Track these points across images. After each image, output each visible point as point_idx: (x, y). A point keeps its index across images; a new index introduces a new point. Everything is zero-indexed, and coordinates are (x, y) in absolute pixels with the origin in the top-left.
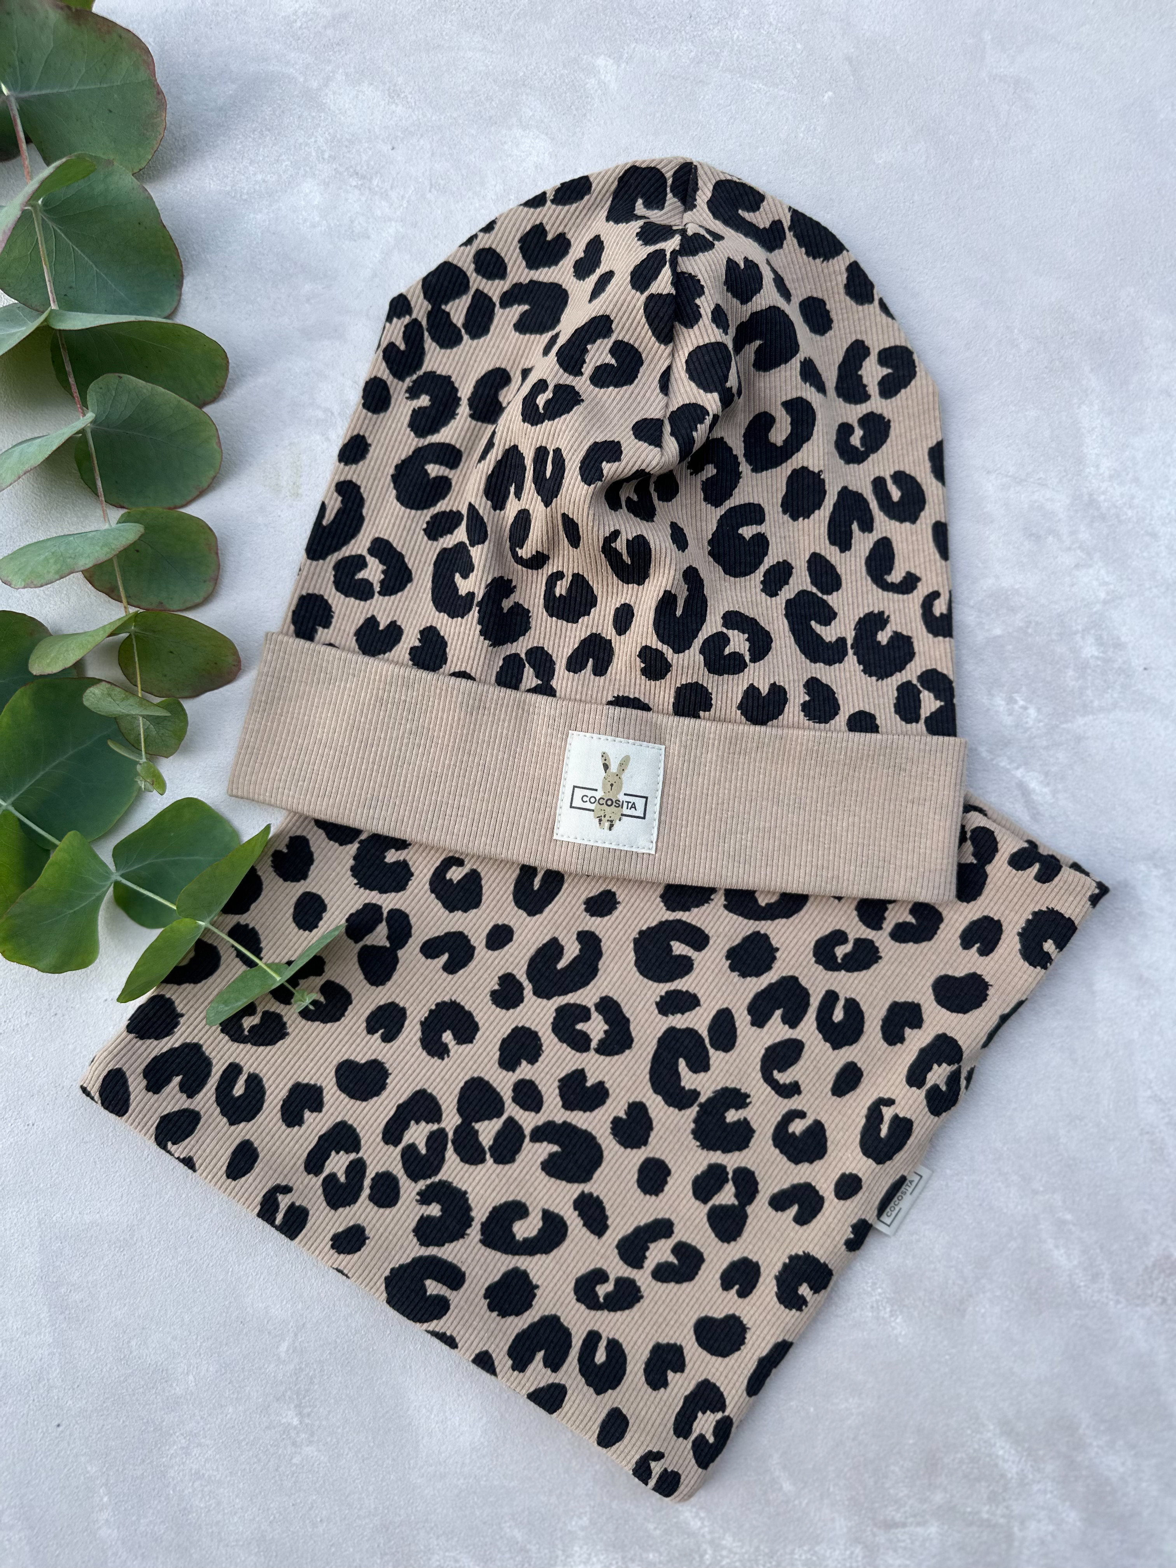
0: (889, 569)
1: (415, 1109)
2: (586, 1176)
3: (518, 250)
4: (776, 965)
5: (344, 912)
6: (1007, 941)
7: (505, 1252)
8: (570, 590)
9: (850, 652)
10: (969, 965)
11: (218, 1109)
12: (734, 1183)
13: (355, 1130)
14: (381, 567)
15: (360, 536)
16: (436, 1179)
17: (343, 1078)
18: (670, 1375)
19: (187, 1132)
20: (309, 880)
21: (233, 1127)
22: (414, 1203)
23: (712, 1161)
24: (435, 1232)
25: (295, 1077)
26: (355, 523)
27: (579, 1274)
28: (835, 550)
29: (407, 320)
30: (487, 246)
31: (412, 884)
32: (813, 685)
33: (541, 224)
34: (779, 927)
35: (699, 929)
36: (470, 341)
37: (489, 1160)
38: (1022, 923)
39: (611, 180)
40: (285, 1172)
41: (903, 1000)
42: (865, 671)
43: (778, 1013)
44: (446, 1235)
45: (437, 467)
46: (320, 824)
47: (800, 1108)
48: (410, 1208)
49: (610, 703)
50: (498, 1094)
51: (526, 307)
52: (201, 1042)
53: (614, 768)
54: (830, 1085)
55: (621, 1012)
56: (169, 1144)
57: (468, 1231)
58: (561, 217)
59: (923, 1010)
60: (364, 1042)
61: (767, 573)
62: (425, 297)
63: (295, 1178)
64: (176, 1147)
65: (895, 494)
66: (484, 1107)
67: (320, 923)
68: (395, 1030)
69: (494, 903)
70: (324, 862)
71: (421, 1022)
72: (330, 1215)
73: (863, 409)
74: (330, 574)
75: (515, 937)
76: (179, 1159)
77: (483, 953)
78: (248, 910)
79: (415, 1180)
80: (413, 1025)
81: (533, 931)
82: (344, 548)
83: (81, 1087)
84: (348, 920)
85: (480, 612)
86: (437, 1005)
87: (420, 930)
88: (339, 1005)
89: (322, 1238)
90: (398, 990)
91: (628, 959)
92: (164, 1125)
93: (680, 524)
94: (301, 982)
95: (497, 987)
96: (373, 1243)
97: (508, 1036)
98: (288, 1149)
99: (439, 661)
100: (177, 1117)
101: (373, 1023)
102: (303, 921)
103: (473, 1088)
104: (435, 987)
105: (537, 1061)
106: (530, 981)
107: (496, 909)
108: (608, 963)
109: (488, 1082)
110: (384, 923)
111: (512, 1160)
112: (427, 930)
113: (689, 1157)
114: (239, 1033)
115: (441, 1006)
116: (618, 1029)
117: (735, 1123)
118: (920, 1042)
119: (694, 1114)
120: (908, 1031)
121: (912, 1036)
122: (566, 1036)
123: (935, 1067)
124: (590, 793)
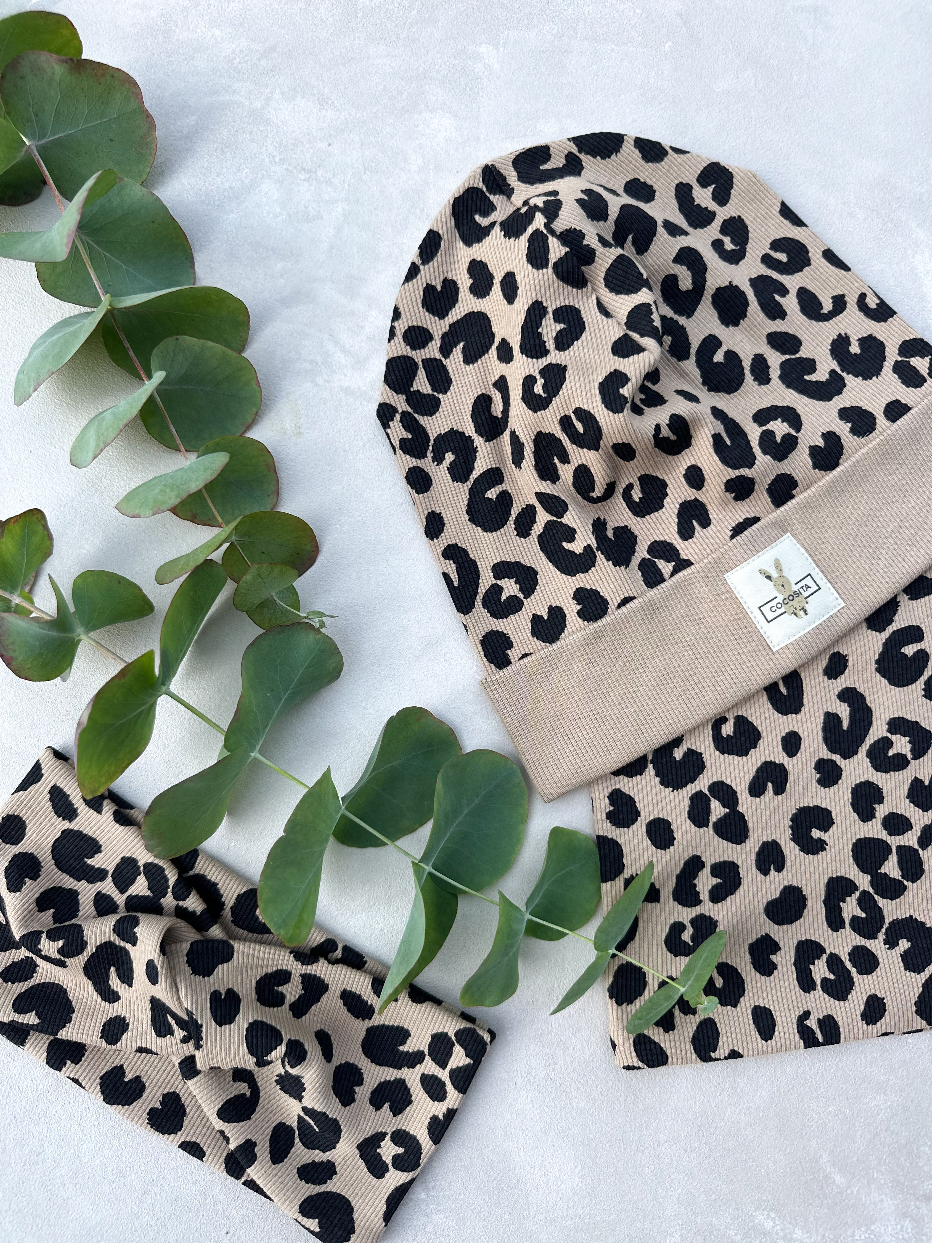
0: (820, 305)
1: (836, 893)
3: (427, 314)
5: (683, 814)
8: (643, 491)
9: (844, 375)
11: (719, 1005)
13: (811, 940)
14: (513, 581)
15: (482, 574)
16: (886, 925)
17: (775, 917)
19: (715, 1036)
20: (642, 814)
21: (738, 1007)
22: (889, 951)
24: (919, 958)
25: (746, 942)
26: (472, 568)
28: (778, 321)
29: (398, 417)
30: (407, 327)
31: (707, 759)
32: (845, 414)
33: (427, 284)
35: (910, 626)
36: (445, 396)
37: (908, 884)
39: (448, 219)
40: (796, 1005)
42: (865, 379)
44: (927, 953)
45: (493, 490)
46: (617, 773)
48: (890, 957)
49: (732, 537)
50: (878, 839)
51: (462, 344)
52: (669, 973)
53: (774, 574)
55: (908, 721)
56: (712, 1054)
58: (436, 269)
60: (768, 883)
61: (753, 371)
62: (397, 393)
63: (804, 1003)
64: (717, 1052)
65: (782, 257)
66: (877, 855)
67: (675, 835)
68: (780, 859)
69: (768, 725)
70: (641, 794)
71: (791, 839)
72: (847, 1005)
73: (717, 223)
74: (485, 613)
75: (801, 735)
76: (726, 1058)
77: (791, 763)
78: (624, 865)
79: (874, 937)
80: (788, 845)
81: (809, 721)
82: (479, 590)
83: (624, 1068)
84: (689, 818)
85: (602, 553)
86: (792, 820)
87: (738, 784)
88: (732, 874)
89: (855, 1024)
90: (760, 831)
91: (883, 685)
92: (697, 1045)
93: (679, 388)
94: (696, 882)
95: (818, 776)
96: (889, 998)
97: (853, 798)
98: (783, 990)
99: (603, 606)
100: (700, 1033)
101: (763, 867)
102: (663, 843)
103: (859, 850)
104: (781, 809)
105: (883, 798)
106: (835, 753)
107: (773, 729)
108: (872, 698)
109: (865, 838)
110: (712, 799)
111: (922, 871)
112: (743, 780)
114: (687, 947)
115: (794, 819)
116: (915, 733)
122: (887, 766)
124: (774, 603)
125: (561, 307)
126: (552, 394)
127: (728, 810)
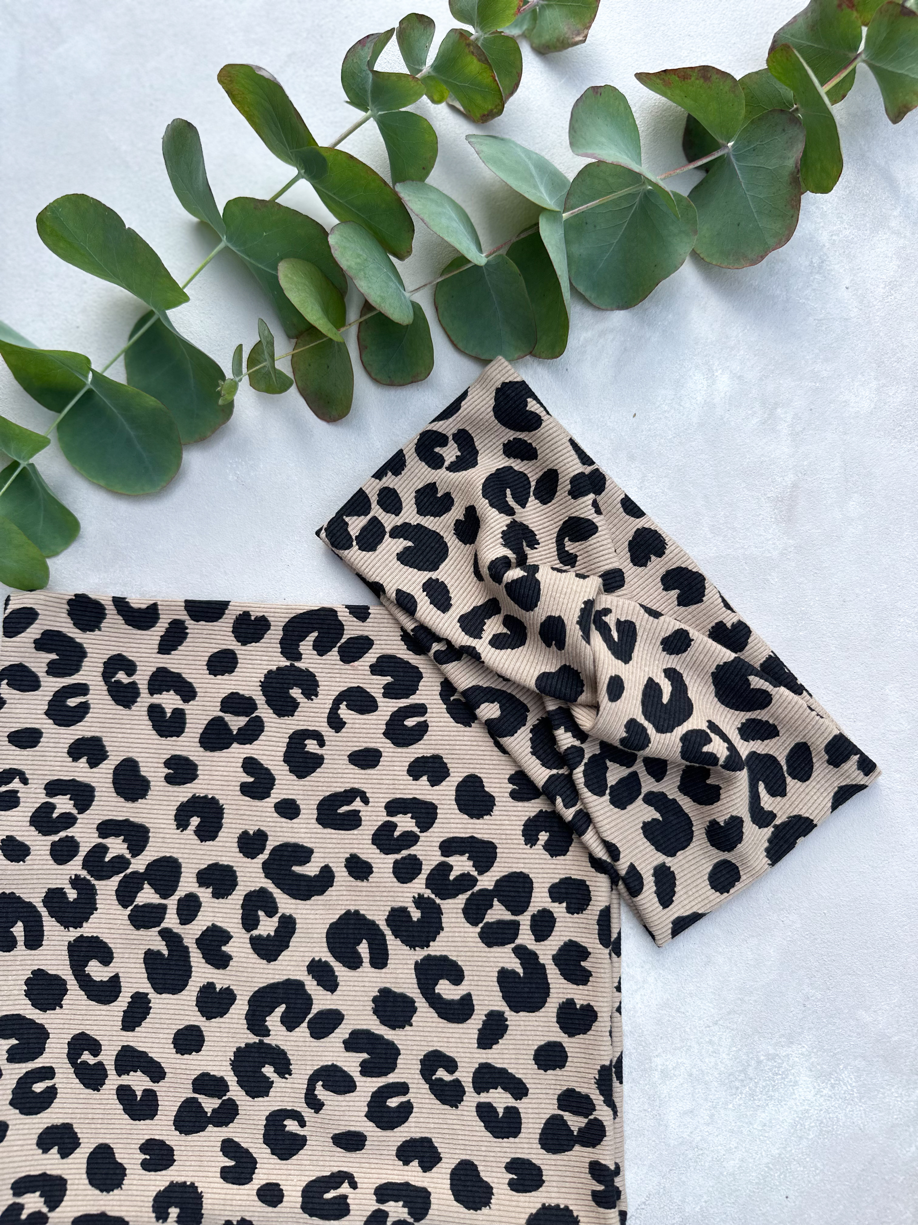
1: (133, 833)
2: (160, 989)
4: (398, 1032)
5: (237, 687)
6: (532, 1199)
7: (72, 966)
10: (496, 1180)
11: (50, 698)
12: (221, 1104)
13: (93, 801)
16: (94, 882)
17: (123, 768)
18: (55, 1150)
19: (22, 687)
20: (244, 648)
21: (45, 716)
22: (68, 877)
23: (226, 1078)
24: (58, 905)
25: (104, 734)
27: (88, 1032)
31: (286, 720)
34: (428, 1015)
35: (388, 955)
37: (128, 911)
38: (553, 1202)
40: (36, 772)
41: (436, 1145)
43: (365, 1056)
44: (60, 915)
47: (306, 1119)
48: (63, 877)
50: (177, 886)
52: (89, 655)
54: (337, 1132)
55: (291, 937)
56: (5, 680)
57: (71, 929)
59: (439, 1165)
60: (156, 765)
63: (36, 781)
64: (7, 687)
66: (162, 882)
67: (218, 677)
68: (178, 780)
69: (310, 788)
70: (262, 649)
71: (195, 795)
72: (25, 824)
75: (294, 821)
77: (269, 805)
78: (198, 621)
79: (85, 866)
80: (189, 791)
81: (307, 831)
83: (9, 596)
84: (232, 693)
86: (213, 798)
87: (258, 748)
88: (172, 729)
90: (209, 763)
91: (331, 916)
92: (16, 668)
94: (172, 692)
95: (251, 832)
96: (22, 868)
97: (222, 865)
98: (53, 763)
100: (27, 674)
101: (173, 762)
102: (213, 664)
103: (170, 864)
104: (225, 788)
105: (218, 898)
106: (270, 854)
107: (305, 792)
108: (319, 902)
109: (181, 873)
110: (248, 719)
111: (138, 927)
112: (262, 753)
113: (219, 1058)
114: (110, 675)
115: (214, 801)
116: (277, 943)
117: (265, 1076)
118: (413, 1178)
119: (251, 1041)
120: (415, 1163)
121: (413, 1169)
122: (247, 908)
123: (401, 1203)
127: (235, 733)
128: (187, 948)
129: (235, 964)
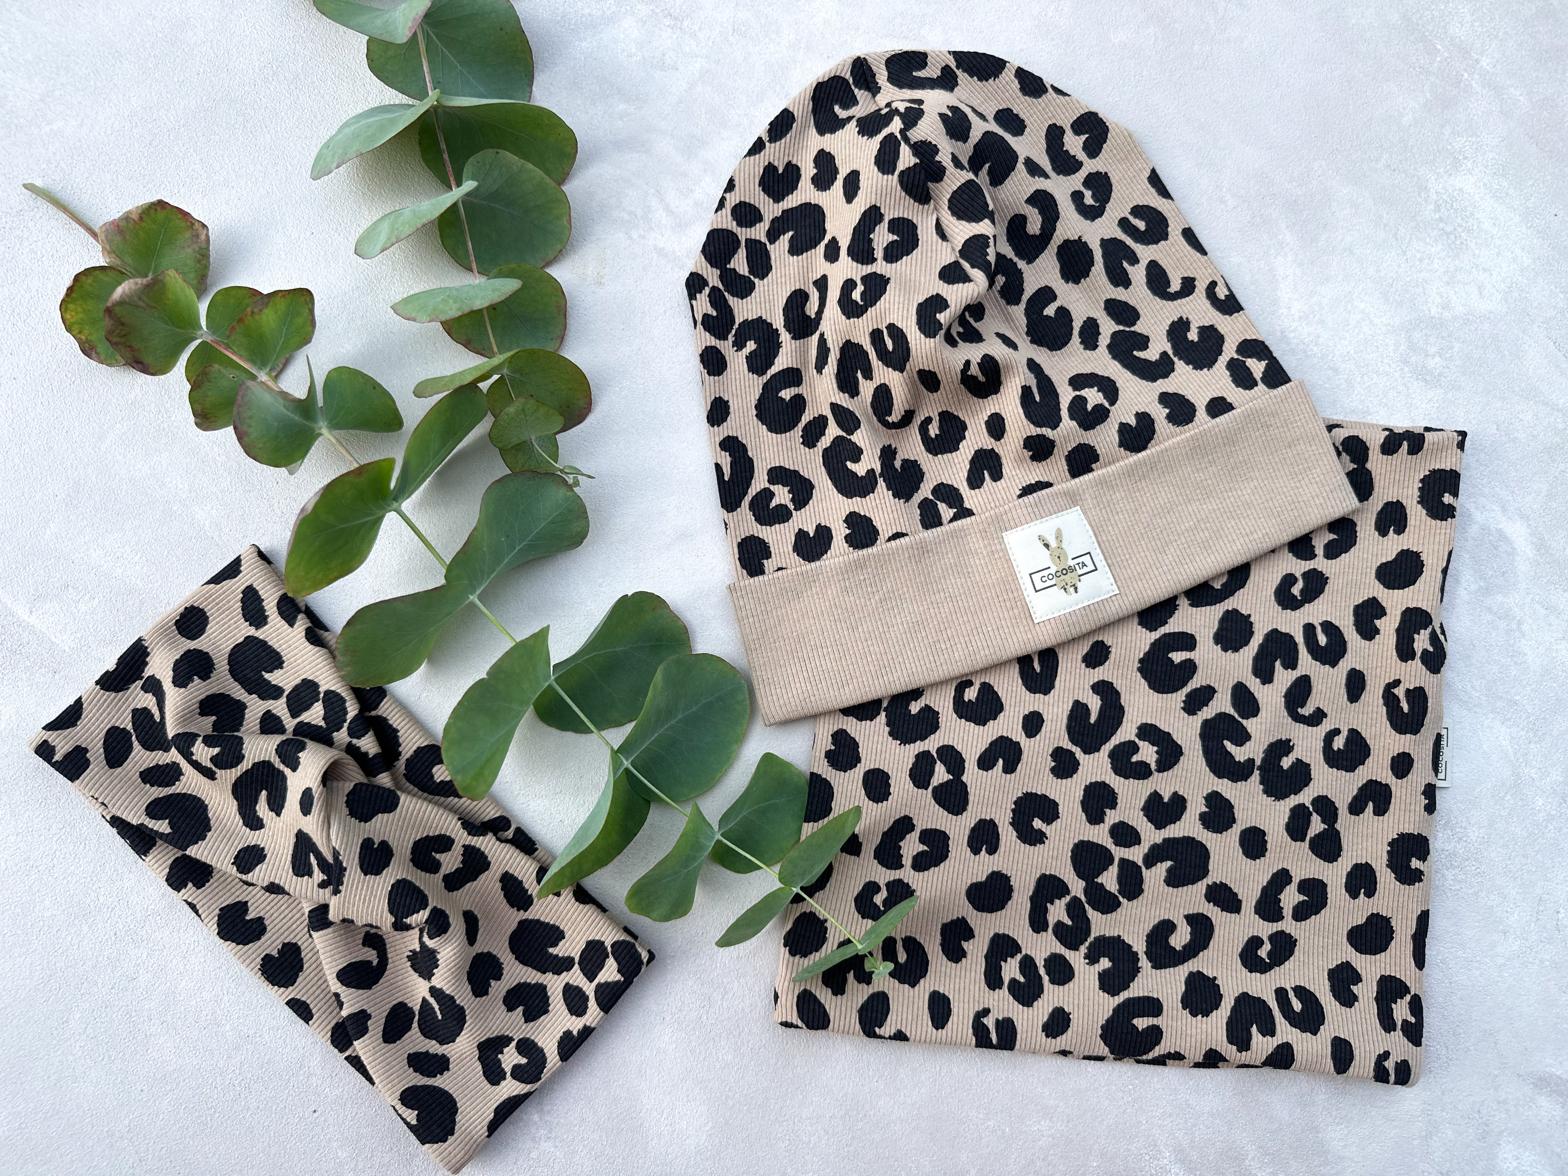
0: (1168, 283)
1: (1045, 892)
2: (1204, 872)
3: (762, 193)
4: (1256, 628)
5: (904, 770)
6: (1413, 513)
7: (1175, 965)
8: (941, 428)
9: (1176, 359)
10: (1395, 546)
11: (896, 981)
12: (1317, 813)
13: (1008, 936)
14: (786, 489)
15: (756, 474)
16: (1091, 939)
17: (976, 901)
18: (1354, 988)
19: (884, 1011)
20: (863, 761)
21: (917, 988)
22: (1087, 966)
23: (1292, 805)
24: (1116, 980)
25: (940, 920)
26: (747, 466)
27: (1240, 949)
28: (1121, 289)
29: (707, 290)
30: (738, 202)
31: (942, 720)
32: (1165, 399)
33: (770, 163)
34: (1240, 598)
35: (1183, 633)
36: (761, 282)
37: (1124, 901)
38: (1417, 493)
39: (806, 102)
40: (977, 999)
41: (1361, 601)
42: (1195, 368)
43: (1278, 663)
44: (1126, 977)
45: (788, 390)
46: (847, 712)
47: (1333, 727)
48: (1087, 972)
49: (1020, 496)
50: (1102, 846)
51: (791, 233)
53: (1053, 544)
54: (1346, 697)
55: (1160, 730)
56: (877, 1030)
57: (1140, 965)
58: (782, 150)
59: (1380, 600)
60: (976, 864)
61: (1081, 334)
62: (712, 266)
63: (986, 999)
64: (883, 1028)
65: (1141, 225)
66: (1097, 862)
67: (892, 790)
68: (994, 841)
69: (1013, 699)
70: (866, 740)
71: (1010, 823)
72: (1030, 1013)
73: (1082, 174)
74: (750, 516)
75: (1045, 718)
76: (890, 1038)
77: (1027, 744)
78: (831, 809)
79: (1076, 949)
80: (1005, 829)
81: (1056, 705)
82: (750, 490)
83: (782, 1024)
84: (910, 776)
85: (884, 481)
86: (1015, 803)
87: (969, 752)
88: (941, 845)
89: (1034, 1033)
90: (980, 807)
91: (1142, 686)
92: (863, 1017)
93: (1001, 332)
94: (902, 844)
95: (1053, 764)
96: (1076, 1015)
97: (1084, 796)
98: (967, 980)
99: (872, 536)
100: (870, 1005)
101: (974, 845)
102: (877, 796)
103: (1079, 852)
104: (1006, 790)
105: (1117, 804)
106: (1076, 745)
107: (1018, 704)
108: (1128, 698)
109: (1089, 841)
110: (938, 762)
111: (1141, 891)
112: (974, 749)
113: (1272, 812)
114: (877, 911)
115: (1018, 802)
116: (1165, 744)
117: (1291, 767)
118: (1392, 625)
119: (1258, 778)
120: (1377, 622)
121: (1383, 625)
122: (1128, 772)
123: (1416, 636)
124: (1045, 573)
125: (899, 218)
126: (868, 303)
127: (951, 777)
128: (1164, 840)
129: (1182, 789)
